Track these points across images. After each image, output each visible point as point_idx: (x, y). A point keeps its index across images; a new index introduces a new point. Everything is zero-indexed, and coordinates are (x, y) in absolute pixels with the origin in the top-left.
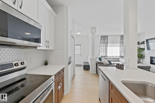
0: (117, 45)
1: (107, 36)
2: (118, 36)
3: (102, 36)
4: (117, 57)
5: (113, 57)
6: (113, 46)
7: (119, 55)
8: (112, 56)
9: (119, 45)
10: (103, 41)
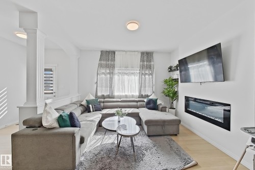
0: (133, 72)
1: (114, 52)
2: (136, 53)
3: (102, 52)
4: (133, 96)
5: (126, 97)
6: (126, 74)
7: (137, 94)
8: (124, 94)
9: (138, 71)
10: (105, 62)
